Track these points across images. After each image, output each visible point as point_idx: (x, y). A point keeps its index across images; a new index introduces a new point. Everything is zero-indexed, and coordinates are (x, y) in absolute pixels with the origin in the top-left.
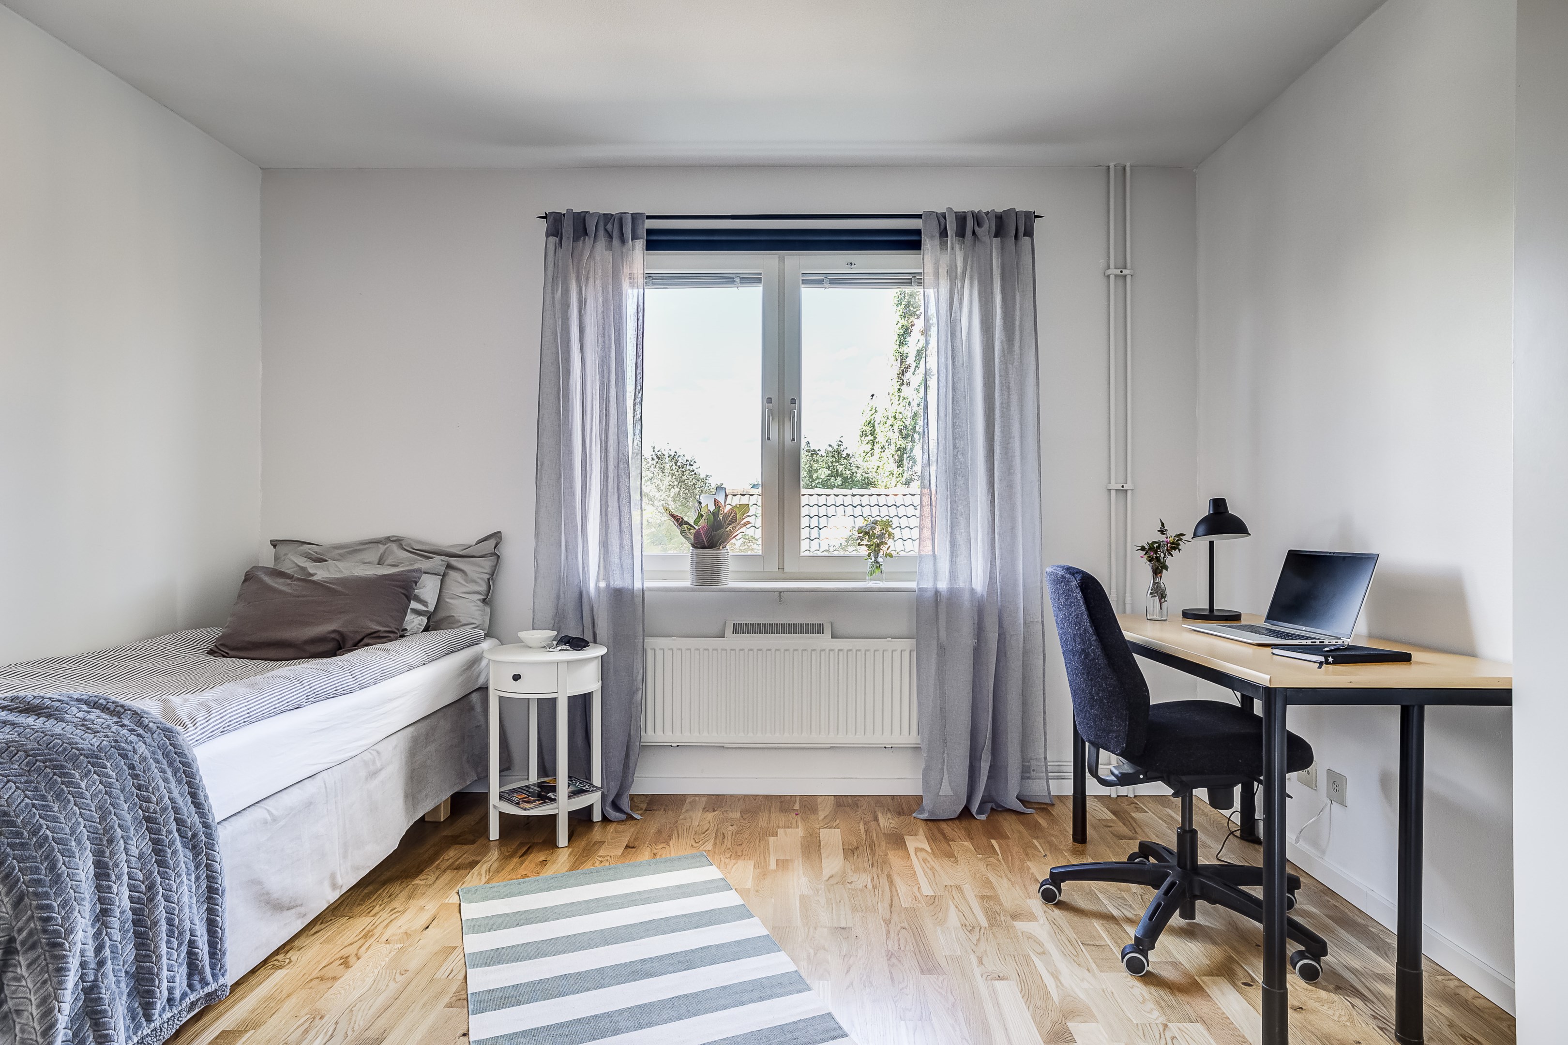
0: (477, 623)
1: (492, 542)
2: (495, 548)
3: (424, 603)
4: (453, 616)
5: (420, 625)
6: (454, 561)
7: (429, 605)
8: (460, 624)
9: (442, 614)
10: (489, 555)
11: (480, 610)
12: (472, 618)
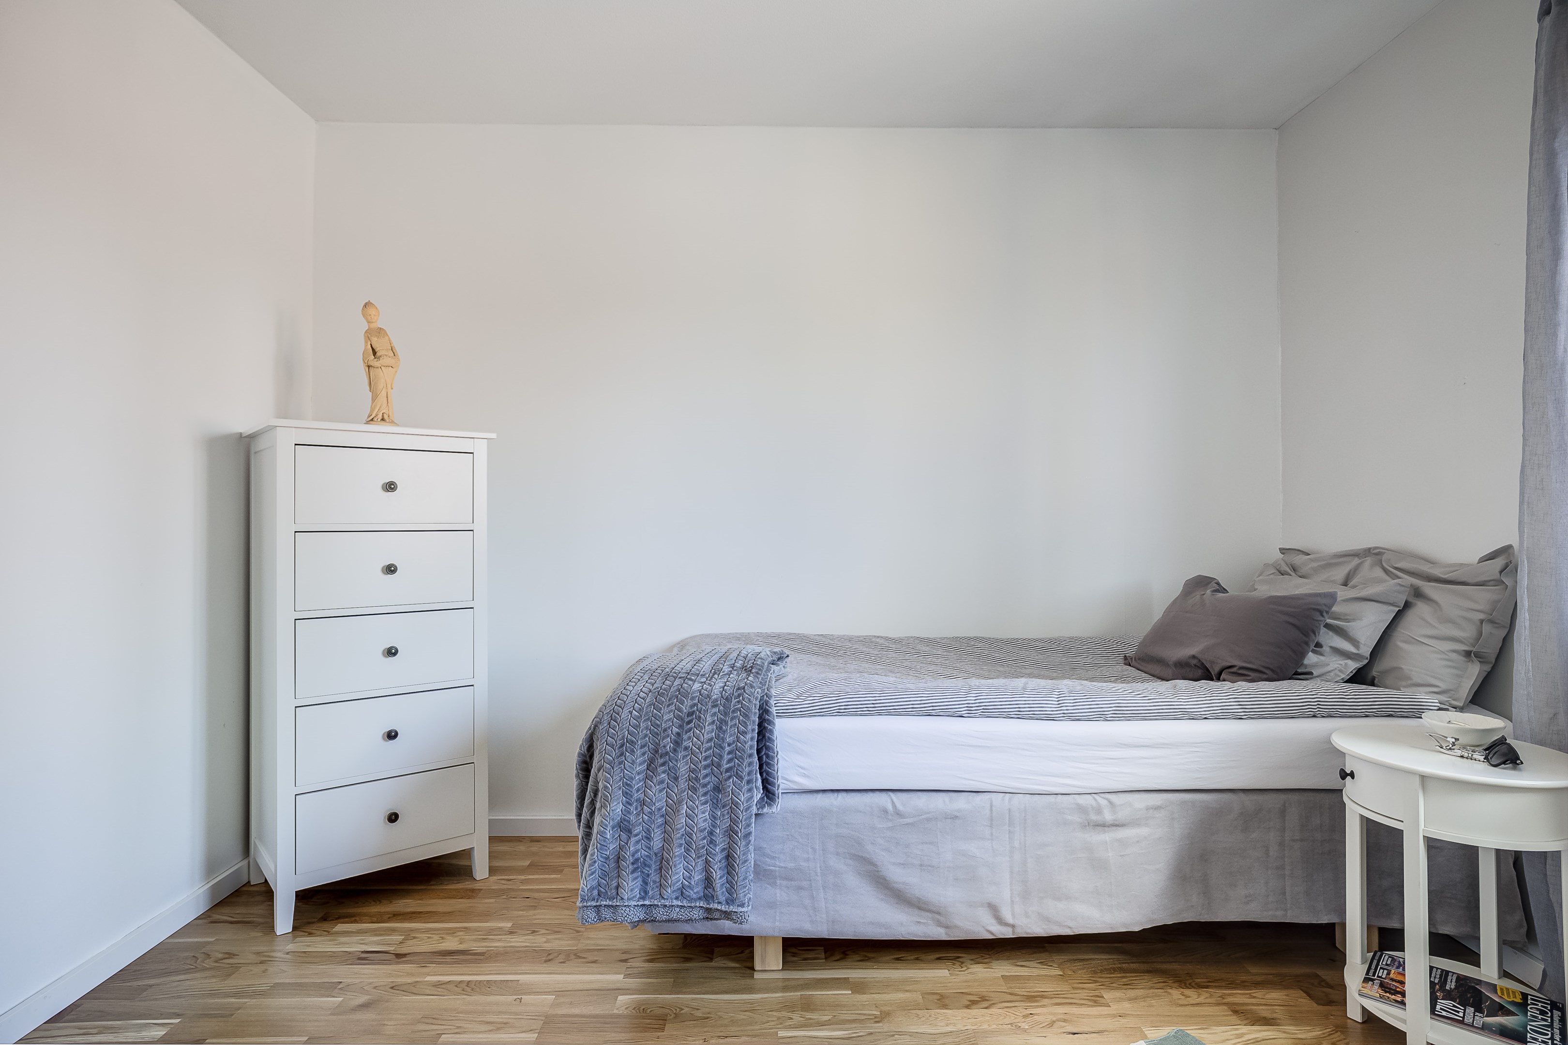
0: (1443, 686)
1: (1499, 562)
2: (1501, 572)
3: (1355, 642)
4: (1401, 668)
5: (1341, 671)
6: (1428, 589)
7: (1361, 646)
8: (1409, 682)
9: (1384, 664)
10: (1491, 583)
11: (1450, 667)
12: (1432, 676)
